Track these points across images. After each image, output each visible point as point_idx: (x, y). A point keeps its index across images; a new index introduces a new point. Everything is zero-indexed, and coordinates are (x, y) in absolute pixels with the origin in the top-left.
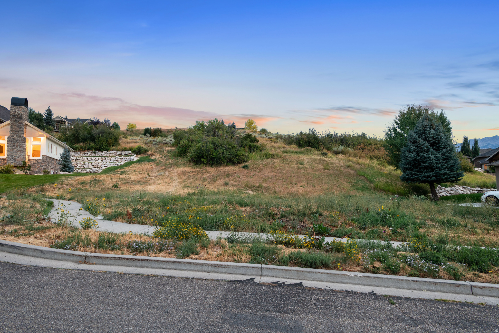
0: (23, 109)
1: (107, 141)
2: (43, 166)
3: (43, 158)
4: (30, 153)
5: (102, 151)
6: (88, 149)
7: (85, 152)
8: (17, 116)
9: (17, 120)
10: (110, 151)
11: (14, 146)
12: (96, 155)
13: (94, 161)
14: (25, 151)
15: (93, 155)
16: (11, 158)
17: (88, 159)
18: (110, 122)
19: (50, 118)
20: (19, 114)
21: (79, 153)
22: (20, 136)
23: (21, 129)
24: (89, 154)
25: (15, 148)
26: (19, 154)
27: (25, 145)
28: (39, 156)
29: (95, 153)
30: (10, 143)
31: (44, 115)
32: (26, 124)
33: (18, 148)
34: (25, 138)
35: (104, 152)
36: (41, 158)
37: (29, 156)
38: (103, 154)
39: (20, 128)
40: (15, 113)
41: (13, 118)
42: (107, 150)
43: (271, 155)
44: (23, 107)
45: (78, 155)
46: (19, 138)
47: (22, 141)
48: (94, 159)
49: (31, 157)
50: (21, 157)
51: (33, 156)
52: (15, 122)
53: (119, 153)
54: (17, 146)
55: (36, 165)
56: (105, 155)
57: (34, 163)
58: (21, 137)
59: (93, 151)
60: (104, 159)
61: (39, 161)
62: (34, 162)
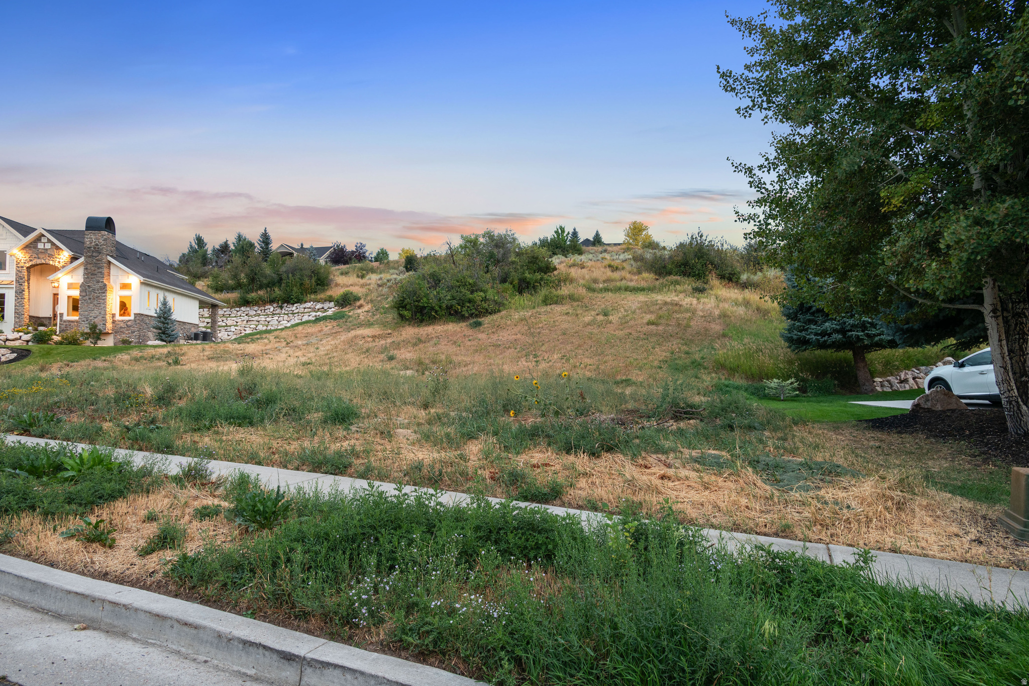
0: (103, 236)
1: (301, 284)
2: (134, 332)
3: (135, 318)
4: (116, 310)
5: (293, 304)
6: (272, 302)
7: (267, 307)
8: (95, 248)
9: (94, 254)
10: (306, 302)
11: (90, 299)
12: (283, 311)
13: (277, 323)
14: (105, 307)
15: (278, 311)
16: (85, 319)
17: (268, 319)
18: (366, 248)
19: (267, 248)
20: (97, 245)
21: (256, 308)
22: (98, 282)
23: (100, 270)
24: (272, 309)
25: (91, 303)
26: (96, 312)
27: (106, 296)
28: (129, 315)
29: (281, 308)
30: (84, 294)
31: (256, 244)
32: (110, 262)
33: (96, 302)
34: (105, 285)
35: (295, 305)
36: (132, 317)
37: (114, 315)
38: (294, 308)
39: (98, 268)
40: (91, 243)
41: (88, 251)
42: (299, 301)
43: (558, 297)
44: (103, 232)
45: (255, 313)
46: (97, 286)
47: (101, 289)
48: (277, 318)
49: (118, 318)
50: (100, 318)
51: (121, 315)
52: (90, 259)
53: (319, 306)
54: (94, 299)
55: (124, 330)
56: (297, 311)
57: (121, 328)
58: (100, 284)
59: (278, 303)
60: (291, 318)
61: (129, 323)
62: (122, 325)
